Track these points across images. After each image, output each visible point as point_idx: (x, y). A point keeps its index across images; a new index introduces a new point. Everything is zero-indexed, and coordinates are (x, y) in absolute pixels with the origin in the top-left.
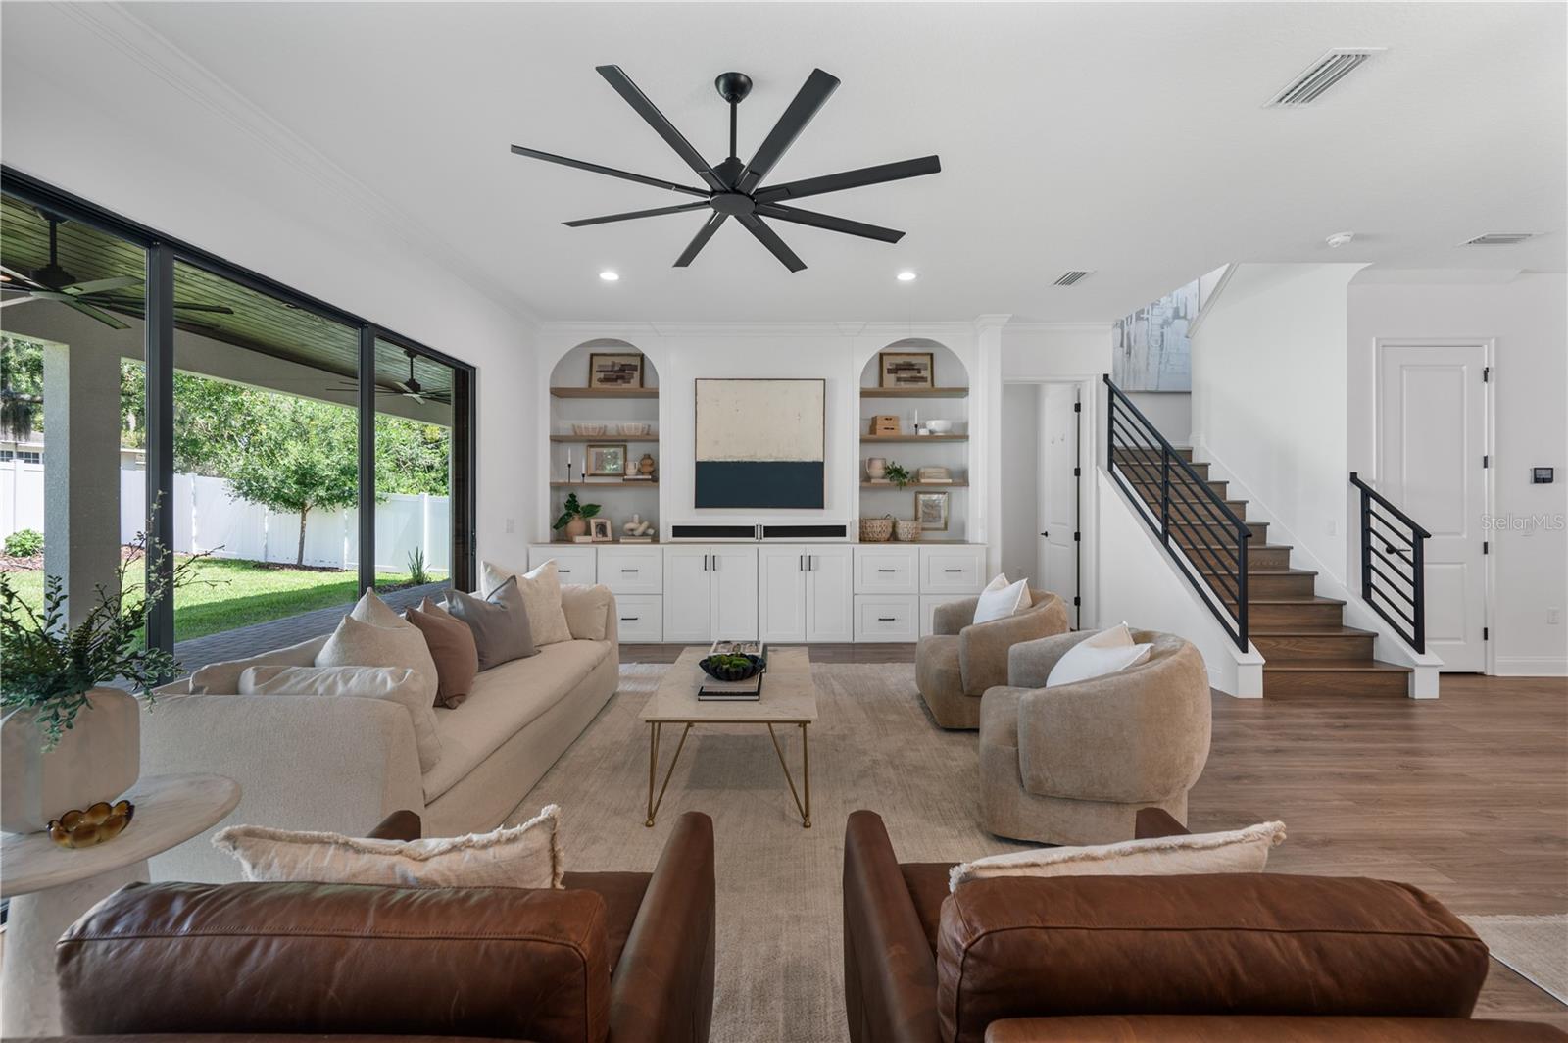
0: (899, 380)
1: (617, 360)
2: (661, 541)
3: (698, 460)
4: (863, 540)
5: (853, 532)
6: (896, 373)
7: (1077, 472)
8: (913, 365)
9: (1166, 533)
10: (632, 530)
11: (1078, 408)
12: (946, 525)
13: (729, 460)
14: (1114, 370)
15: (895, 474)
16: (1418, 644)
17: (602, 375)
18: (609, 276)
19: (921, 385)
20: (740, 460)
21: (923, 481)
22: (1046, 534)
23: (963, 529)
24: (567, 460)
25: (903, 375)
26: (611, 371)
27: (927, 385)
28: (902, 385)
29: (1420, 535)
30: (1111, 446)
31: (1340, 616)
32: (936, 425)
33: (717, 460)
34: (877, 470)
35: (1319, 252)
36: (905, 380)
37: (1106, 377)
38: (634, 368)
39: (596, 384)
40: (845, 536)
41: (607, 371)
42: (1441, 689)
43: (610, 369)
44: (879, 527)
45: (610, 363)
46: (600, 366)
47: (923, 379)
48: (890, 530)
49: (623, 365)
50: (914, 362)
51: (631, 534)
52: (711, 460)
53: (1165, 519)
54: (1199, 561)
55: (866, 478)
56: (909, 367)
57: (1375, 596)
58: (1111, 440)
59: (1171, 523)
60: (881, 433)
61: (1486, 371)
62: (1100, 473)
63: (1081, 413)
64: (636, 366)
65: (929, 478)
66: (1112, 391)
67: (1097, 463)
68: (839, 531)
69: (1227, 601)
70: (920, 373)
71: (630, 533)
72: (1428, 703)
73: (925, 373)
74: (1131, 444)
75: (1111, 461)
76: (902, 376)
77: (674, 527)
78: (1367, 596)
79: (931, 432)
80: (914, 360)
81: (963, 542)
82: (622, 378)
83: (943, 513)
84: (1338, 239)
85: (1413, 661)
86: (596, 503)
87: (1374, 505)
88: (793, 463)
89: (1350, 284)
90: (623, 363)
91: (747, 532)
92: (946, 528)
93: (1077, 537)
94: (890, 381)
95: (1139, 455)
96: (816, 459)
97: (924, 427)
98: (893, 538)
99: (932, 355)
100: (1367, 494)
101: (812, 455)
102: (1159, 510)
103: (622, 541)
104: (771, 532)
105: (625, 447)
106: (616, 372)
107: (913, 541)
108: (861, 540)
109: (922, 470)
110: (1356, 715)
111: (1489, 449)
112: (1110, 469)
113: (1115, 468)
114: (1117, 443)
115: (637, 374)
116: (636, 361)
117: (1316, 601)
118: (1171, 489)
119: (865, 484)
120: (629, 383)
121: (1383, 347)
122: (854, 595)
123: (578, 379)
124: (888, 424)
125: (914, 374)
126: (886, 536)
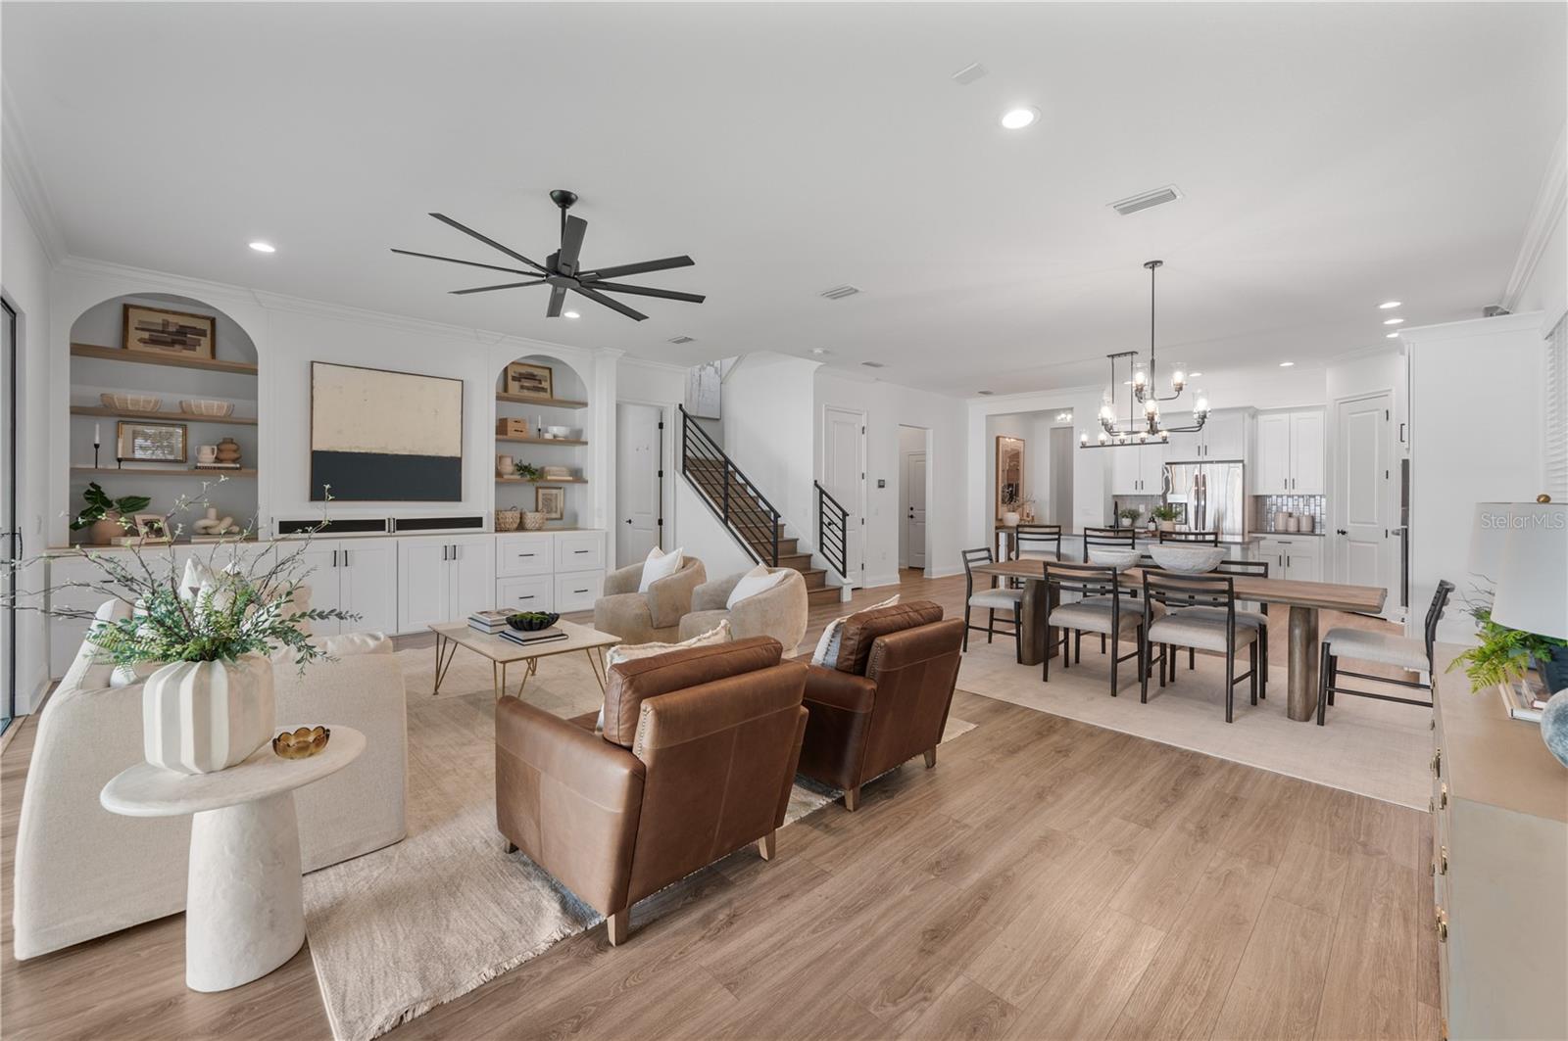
0: (522, 387)
1: (172, 319)
2: (260, 539)
3: (314, 448)
4: (499, 529)
5: (489, 523)
6: (520, 381)
7: (661, 474)
8: (534, 376)
9: (727, 517)
10: (206, 528)
11: (661, 426)
12: (562, 515)
13: (356, 451)
14: (686, 400)
15: (523, 469)
16: (844, 574)
17: (146, 335)
18: (262, 247)
19: (542, 395)
20: (369, 451)
21: (549, 478)
22: (630, 522)
23: (575, 517)
24: (94, 438)
25: (527, 383)
26: (163, 332)
27: (547, 395)
28: (526, 393)
29: (845, 514)
30: (685, 455)
31: (810, 563)
32: (557, 430)
33: (340, 450)
34: (508, 467)
35: (808, 355)
36: (528, 388)
37: (681, 405)
38: (203, 333)
39: (134, 344)
40: (481, 526)
41: (158, 331)
42: (853, 597)
43: (161, 329)
44: (511, 518)
45: (160, 321)
46: (140, 322)
47: (544, 390)
48: (518, 521)
49: (181, 326)
50: (536, 373)
51: (206, 532)
52: (332, 449)
53: (725, 511)
54: (749, 535)
55: (499, 474)
56: (531, 377)
57: (825, 550)
58: (684, 451)
59: (730, 510)
60: (511, 434)
61: (863, 428)
62: (678, 475)
63: (663, 430)
64: (205, 331)
65: (554, 475)
66: (685, 416)
67: (675, 468)
68: (476, 522)
69: (767, 558)
70: (541, 383)
71: (203, 531)
72: (848, 603)
73: (545, 385)
74: (699, 455)
75: (684, 466)
76: (525, 384)
77: (280, 522)
78: (821, 550)
79: (555, 436)
80: (536, 372)
81: (576, 529)
82: (183, 343)
83: (560, 504)
84: (818, 351)
85: (842, 582)
86: (142, 495)
87: (825, 498)
88: (429, 457)
89: (816, 372)
90: (181, 324)
91: (377, 525)
92: (561, 518)
93: (660, 522)
94: (514, 387)
95: (707, 464)
96: (453, 455)
97: (547, 432)
98: (521, 527)
99: (550, 369)
100: (822, 492)
101: (450, 451)
102: (721, 501)
103: (193, 541)
104: (403, 525)
105: (185, 428)
106: (169, 333)
107: (539, 529)
108: (496, 531)
109: (547, 468)
110: (825, 613)
111: (864, 471)
112: (684, 473)
113: (687, 473)
114: (689, 453)
115: (205, 341)
116: (206, 326)
117: (798, 555)
118: (730, 488)
119: (500, 480)
120: (195, 350)
121: (827, 410)
122: (496, 578)
123: (106, 335)
124: (518, 426)
125: (536, 384)
126: (515, 526)
